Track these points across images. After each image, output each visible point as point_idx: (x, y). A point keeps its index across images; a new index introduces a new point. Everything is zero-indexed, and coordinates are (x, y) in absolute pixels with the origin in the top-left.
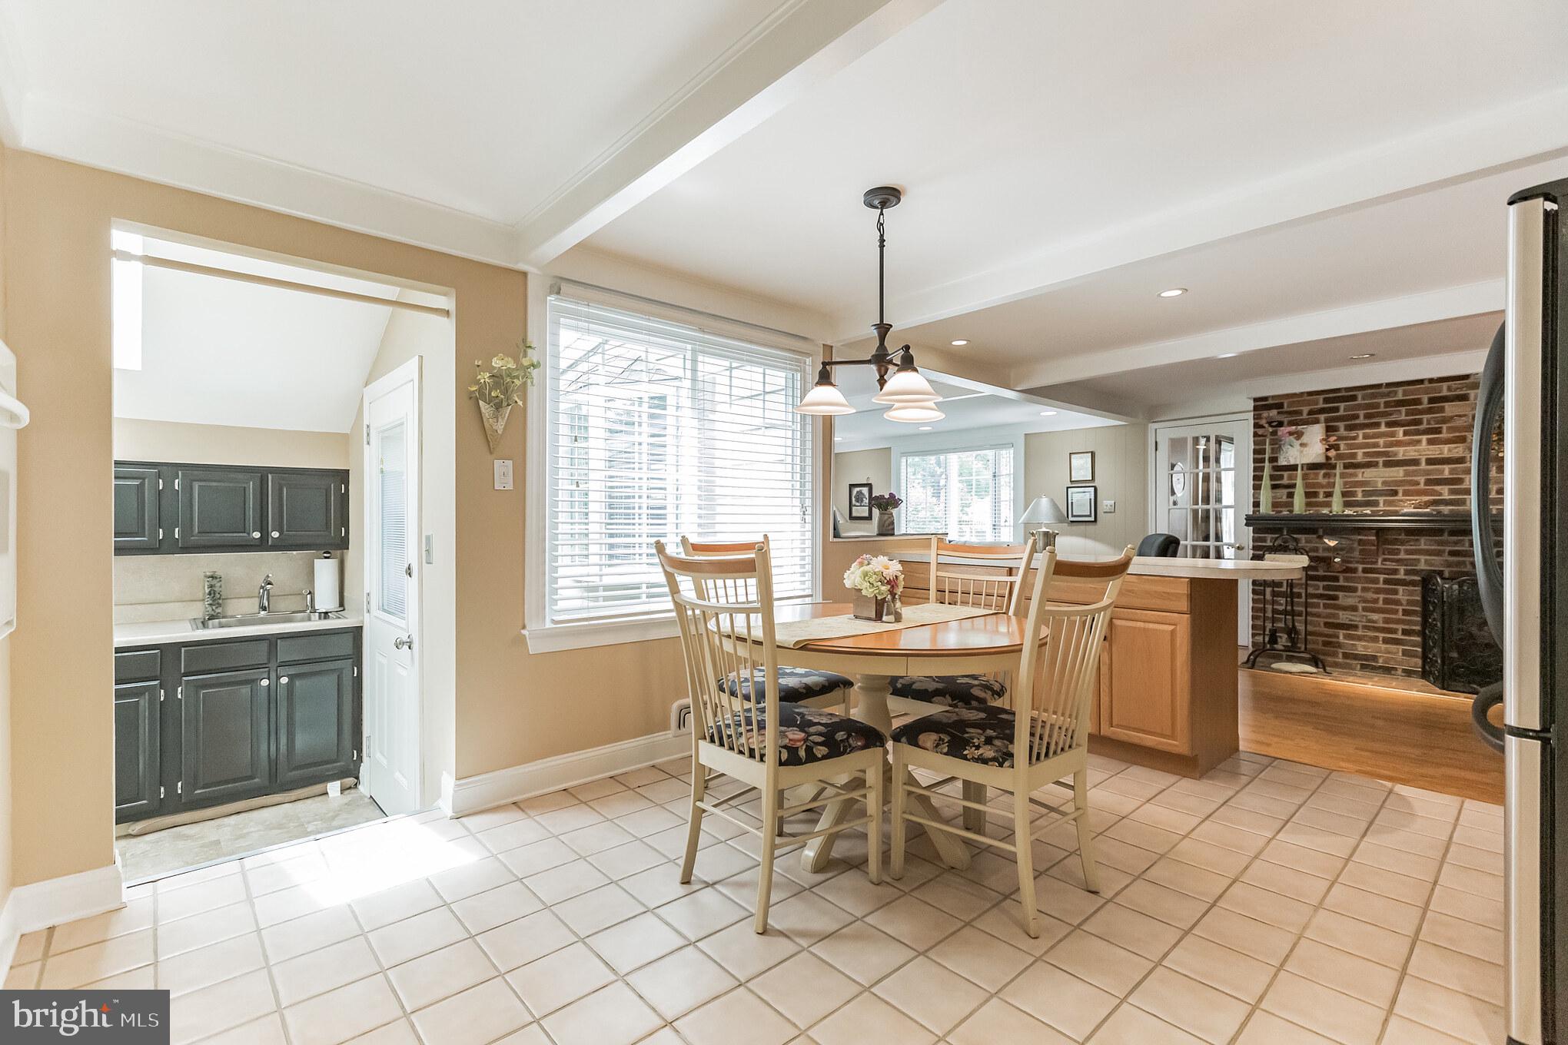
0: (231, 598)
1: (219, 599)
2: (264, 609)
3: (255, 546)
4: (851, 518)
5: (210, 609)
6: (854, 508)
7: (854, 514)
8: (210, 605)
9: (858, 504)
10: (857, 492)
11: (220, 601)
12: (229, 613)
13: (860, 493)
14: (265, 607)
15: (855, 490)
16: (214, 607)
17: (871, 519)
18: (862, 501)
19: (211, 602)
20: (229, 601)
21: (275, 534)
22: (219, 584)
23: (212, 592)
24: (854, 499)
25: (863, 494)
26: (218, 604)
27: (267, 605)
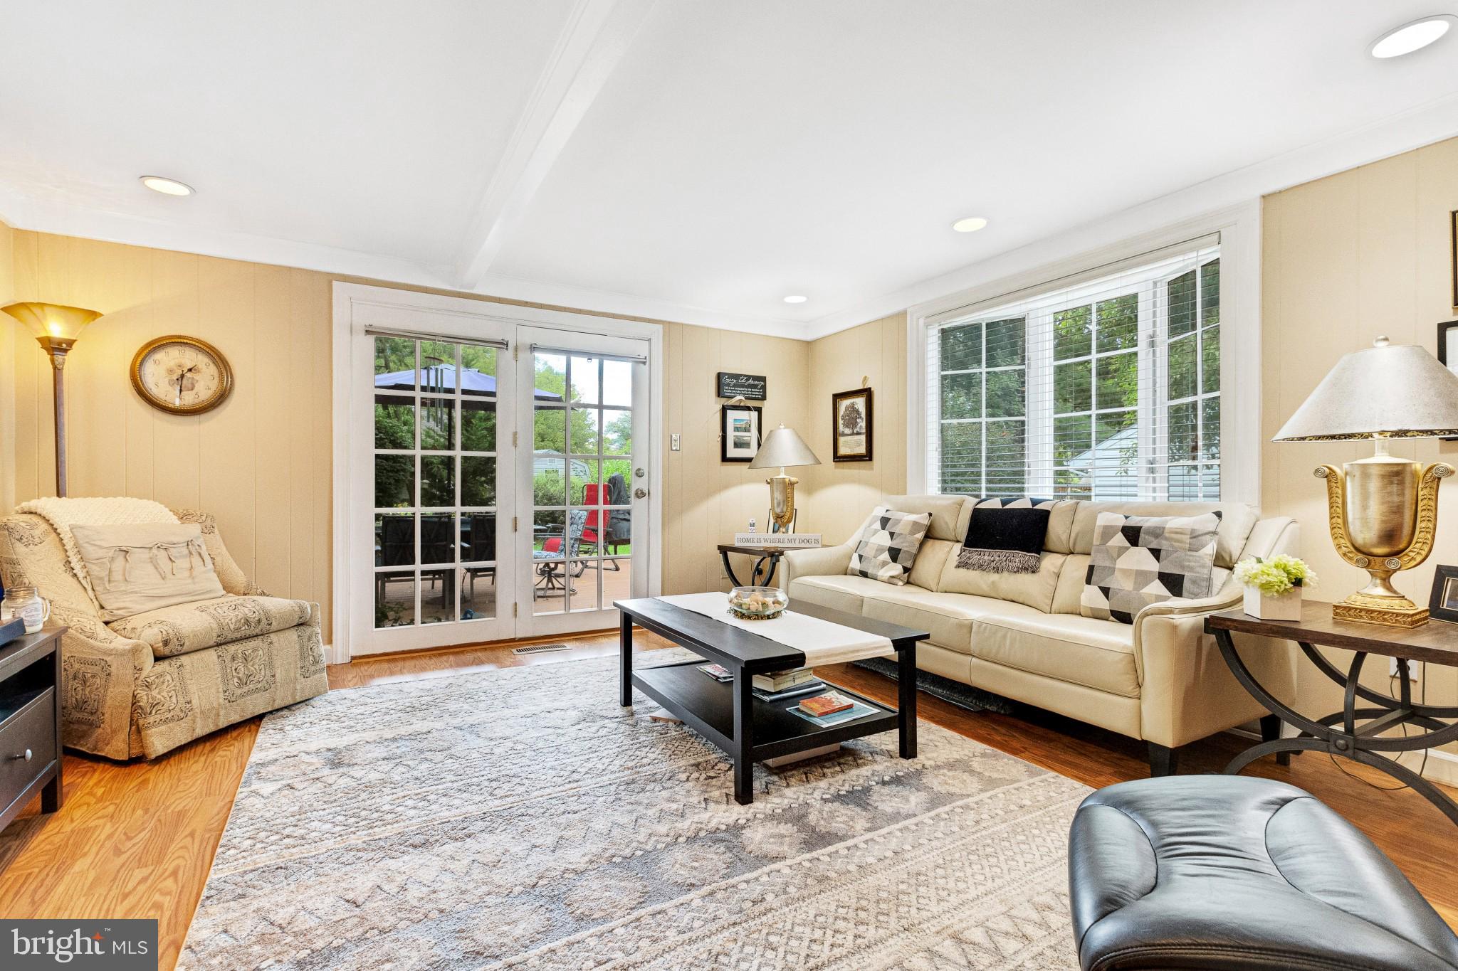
4: (838, 458)
6: (841, 440)
7: (843, 451)
9: (847, 431)
10: (847, 408)
13: (853, 409)
15: (844, 404)
17: (871, 459)
18: (855, 424)
24: (840, 422)
25: (858, 412)
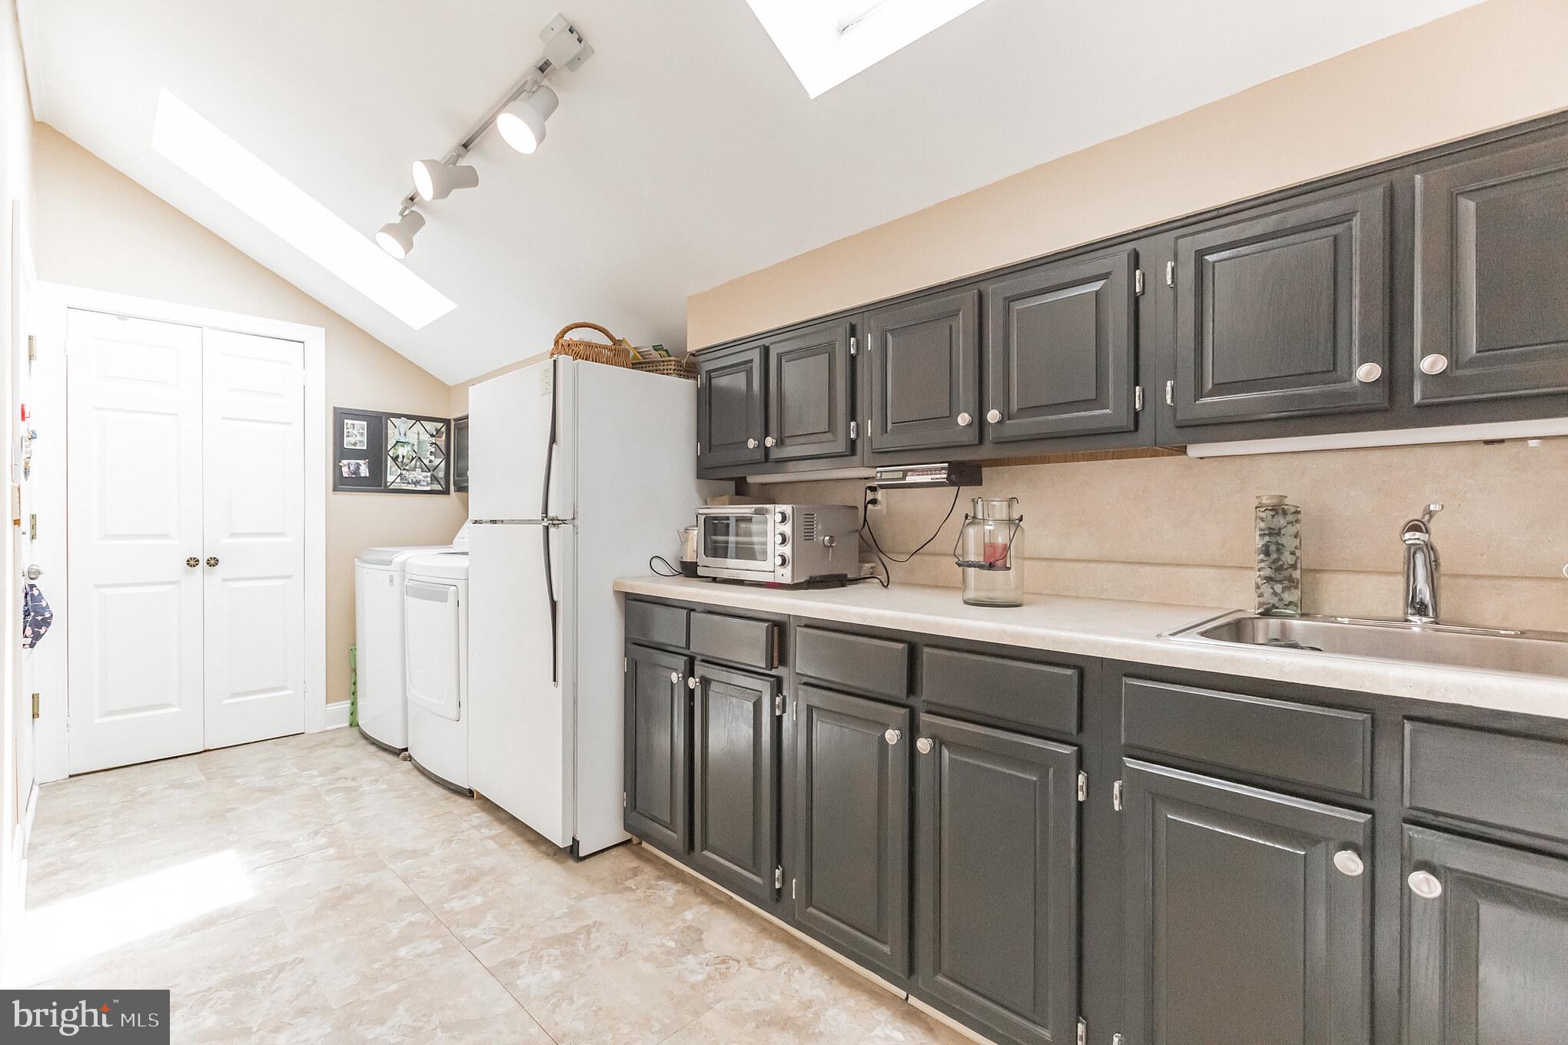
0: (1332, 571)
1: (1294, 567)
2: (1421, 609)
3: (1370, 411)
5: (1267, 590)
8: (1269, 579)
11: (1297, 574)
12: (1327, 610)
14: (1422, 603)
16: (1278, 588)
19: (1268, 572)
20: (1326, 576)
21: (1432, 364)
22: (1291, 530)
23: (1273, 548)
26: (1290, 579)
27: (1427, 599)
